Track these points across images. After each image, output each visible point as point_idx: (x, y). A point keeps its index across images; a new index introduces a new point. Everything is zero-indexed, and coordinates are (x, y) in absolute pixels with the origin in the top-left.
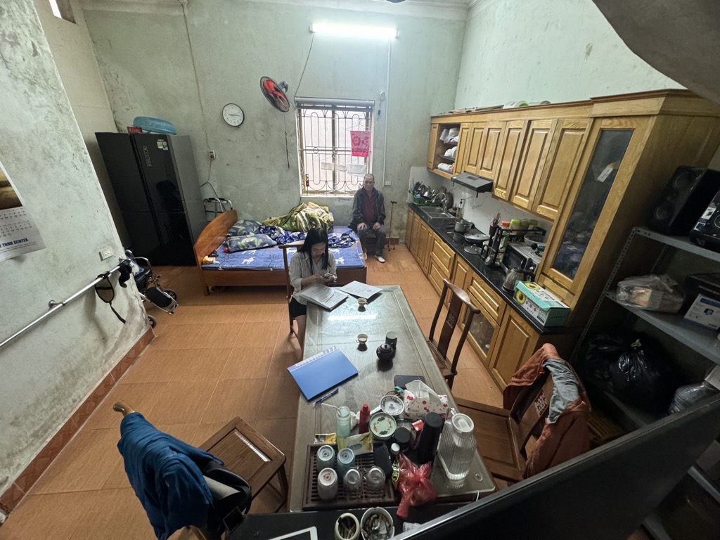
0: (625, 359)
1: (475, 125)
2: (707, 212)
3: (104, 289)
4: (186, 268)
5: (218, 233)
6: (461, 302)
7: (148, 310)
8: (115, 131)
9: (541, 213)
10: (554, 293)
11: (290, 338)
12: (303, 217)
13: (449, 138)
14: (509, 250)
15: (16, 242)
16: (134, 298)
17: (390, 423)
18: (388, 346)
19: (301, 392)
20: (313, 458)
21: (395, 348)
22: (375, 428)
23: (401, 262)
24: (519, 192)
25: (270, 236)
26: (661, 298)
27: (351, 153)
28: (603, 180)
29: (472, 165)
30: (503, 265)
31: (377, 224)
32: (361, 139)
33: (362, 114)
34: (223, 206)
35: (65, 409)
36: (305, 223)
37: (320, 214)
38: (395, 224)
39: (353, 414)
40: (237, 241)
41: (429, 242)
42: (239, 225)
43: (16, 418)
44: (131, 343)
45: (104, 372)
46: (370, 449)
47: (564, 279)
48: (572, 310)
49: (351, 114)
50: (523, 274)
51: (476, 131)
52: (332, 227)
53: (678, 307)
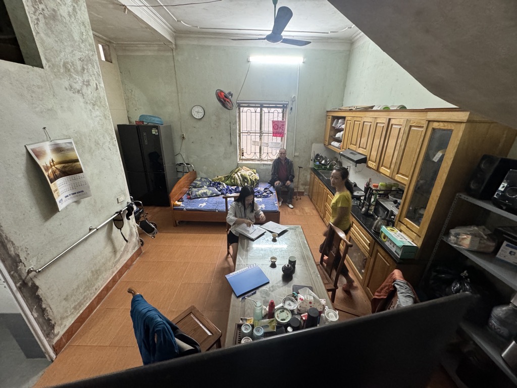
0: (456, 284)
1: (355, 119)
2: (502, 186)
3: (118, 221)
4: (163, 208)
5: (184, 186)
6: (341, 239)
7: (140, 234)
8: (128, 123)
9: (398, 180)
10: (407, 235)
11: (227, 257)
12: (239, 176)
13: (339, 125)
14: (378, 204)
15: (78, 193)
16: (133, 226)
17: (288, 314)
18: (290, 265)
19: (233, 291)
20: (238, 331)
21: (294, 267)
22: (278, 316)
23: (305, 208)
24: (384, 164)
25: (217, 188)
26: (478, 242)
27: (272, 135)
28: (436, 161)
29: (353, 144)
30: (374, 214)
31: (288, 182)
32: (279, 126)
33: (280, 110)
34: (188, 168)
35: (91, 294)
36: (240, 181)
37: (250, 174)
38: (301, 182)
39: (265, 307)
40: (196, 191)
41: (324, 195)
42: (198, 181)
43: (67, 296)
44: (128, 256)
45: (113, 272)
46: (274, 329)
47: (413, 226)
48: (419, 248)
49: (272, 110)
50: (386, 221)
51: (356, 122)
52: (258, 184)
53: (492, 249)
